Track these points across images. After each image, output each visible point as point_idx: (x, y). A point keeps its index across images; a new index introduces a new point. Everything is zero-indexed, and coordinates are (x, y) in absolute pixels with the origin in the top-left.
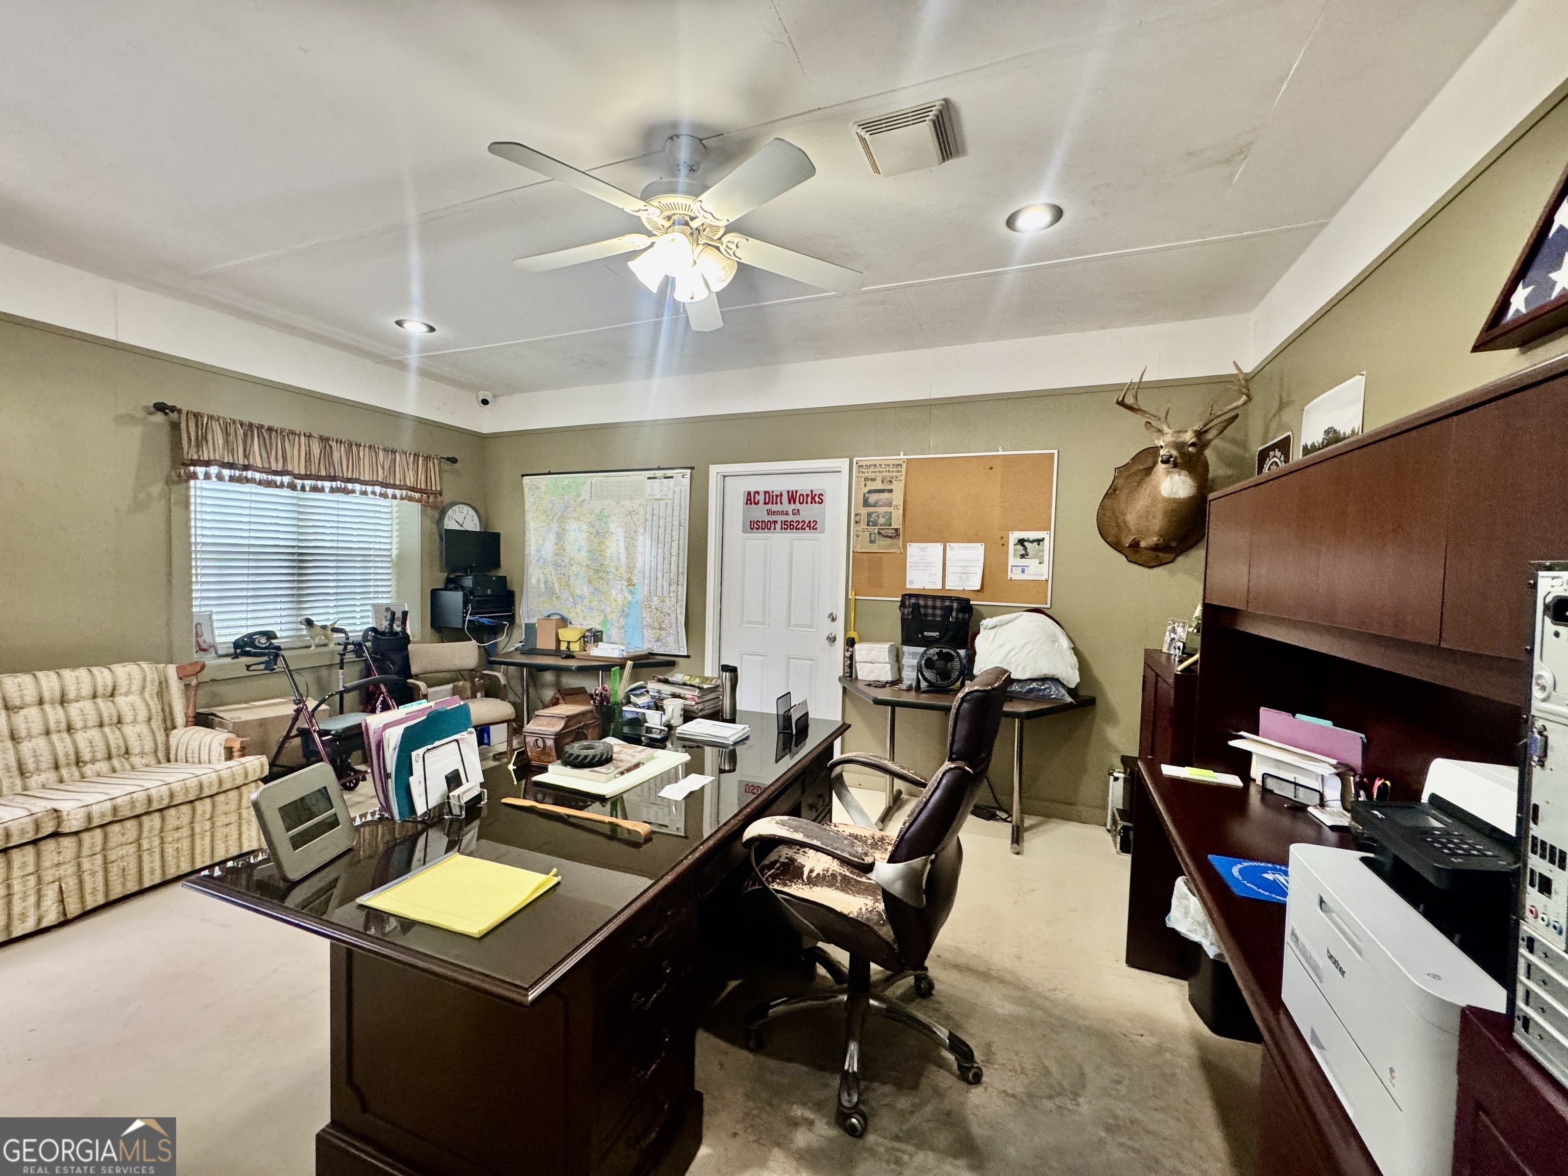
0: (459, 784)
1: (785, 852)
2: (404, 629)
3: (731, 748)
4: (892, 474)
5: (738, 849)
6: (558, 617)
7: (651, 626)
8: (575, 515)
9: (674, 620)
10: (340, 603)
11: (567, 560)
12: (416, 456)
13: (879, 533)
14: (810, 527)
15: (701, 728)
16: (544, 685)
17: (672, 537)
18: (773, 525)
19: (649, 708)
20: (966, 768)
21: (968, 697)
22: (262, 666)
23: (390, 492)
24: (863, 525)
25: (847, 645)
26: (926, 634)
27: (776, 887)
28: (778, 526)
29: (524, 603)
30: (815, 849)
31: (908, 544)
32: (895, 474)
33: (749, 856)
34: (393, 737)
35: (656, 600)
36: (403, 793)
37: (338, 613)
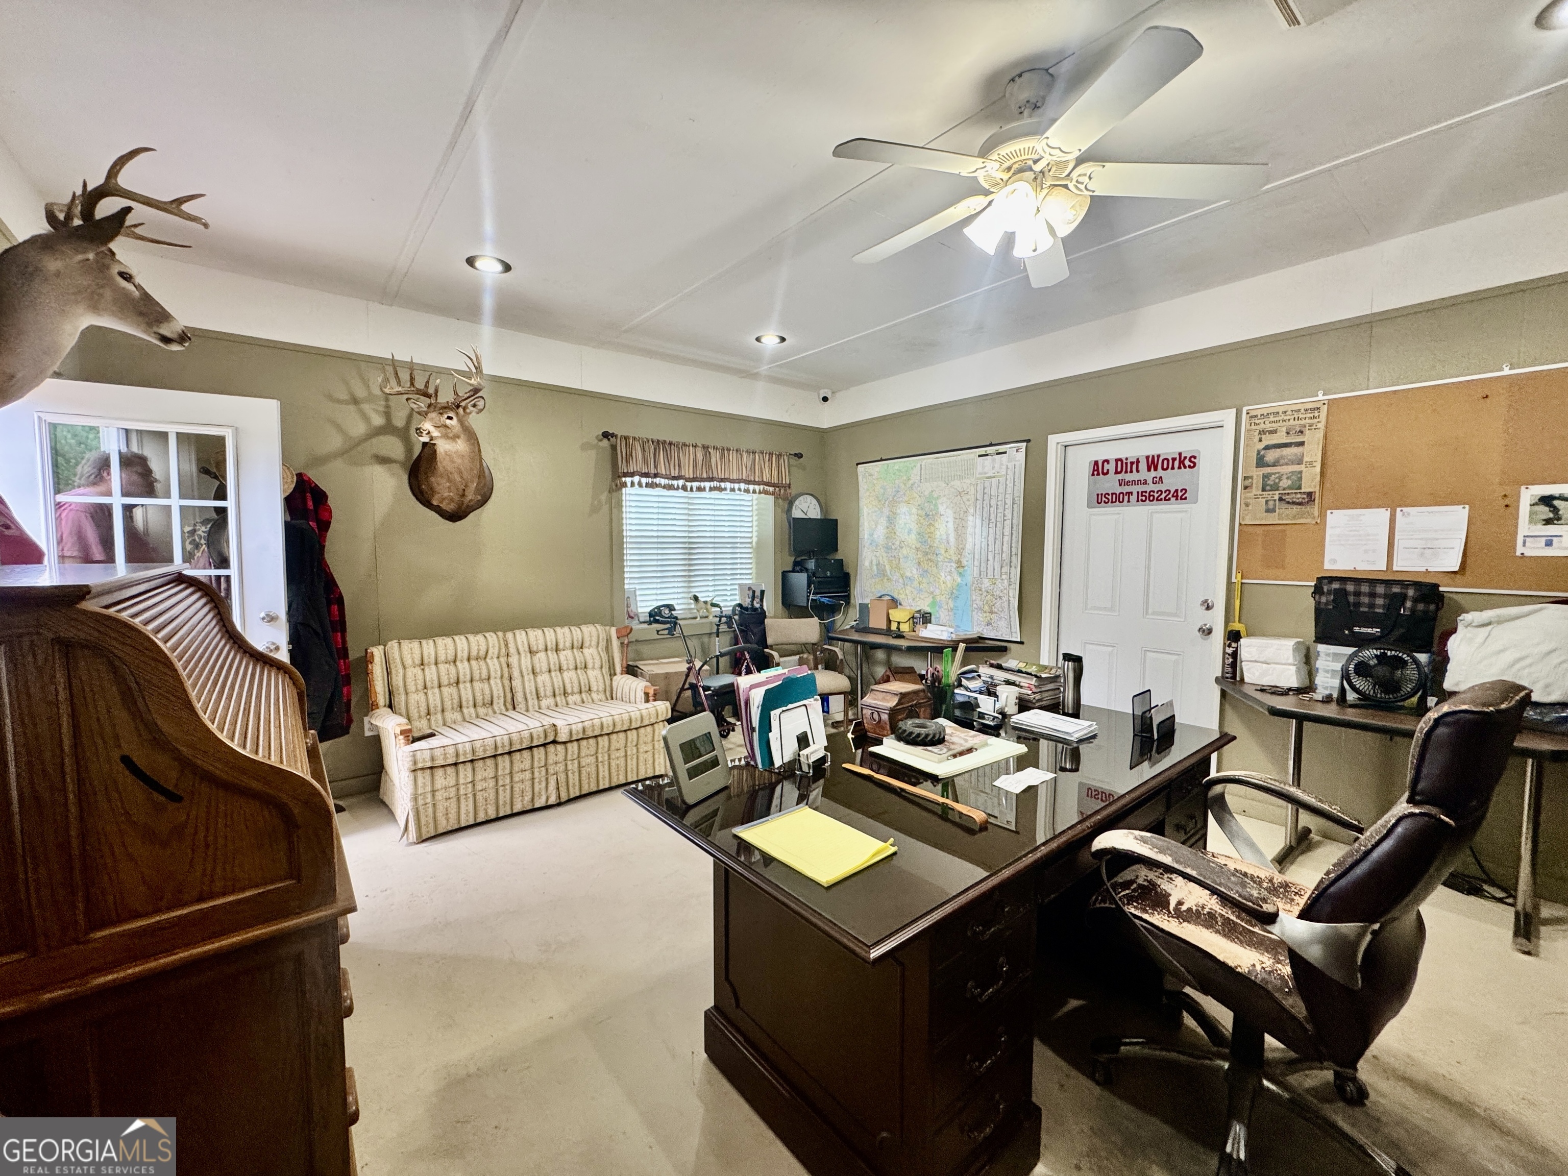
0: (808, 745)
1: (1143, 874)
2: (762, 605)
3: (1075, 745)
4: (1303, 422)
5: (1084, 857)
6: (889, 598)
7: (980, 609)
8: (906, 498)
9: (1006, 604)
10: (717, 583)
11: (897, 543)
12: (771, 454)
13: (1281, 499)
14: (1177, 497)
15: (1037, 719)
16: (876, 663)
17: (1004, 516)
18: (1126, 498)
19: (981, 693)
20: (1442, 816)
21: (1449, 719)
22: (666, 632)
23: (751, 487)
24: (1256, 490)
25: (1228, 639)
26: (1357, 629)
27: (1133, 910)
28: (1133, 498)
29: (858, 584)
30: (1184, 878)
31: (1329, 512)
32: (1308, 421)
33: (1098, 869)
34: (757, 697)
35: (986, 583)
36: (765, 745)
37: (714, 591)
